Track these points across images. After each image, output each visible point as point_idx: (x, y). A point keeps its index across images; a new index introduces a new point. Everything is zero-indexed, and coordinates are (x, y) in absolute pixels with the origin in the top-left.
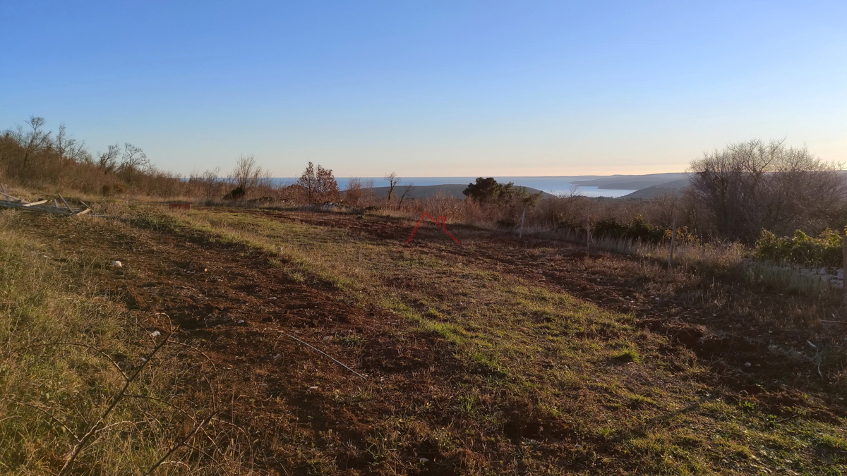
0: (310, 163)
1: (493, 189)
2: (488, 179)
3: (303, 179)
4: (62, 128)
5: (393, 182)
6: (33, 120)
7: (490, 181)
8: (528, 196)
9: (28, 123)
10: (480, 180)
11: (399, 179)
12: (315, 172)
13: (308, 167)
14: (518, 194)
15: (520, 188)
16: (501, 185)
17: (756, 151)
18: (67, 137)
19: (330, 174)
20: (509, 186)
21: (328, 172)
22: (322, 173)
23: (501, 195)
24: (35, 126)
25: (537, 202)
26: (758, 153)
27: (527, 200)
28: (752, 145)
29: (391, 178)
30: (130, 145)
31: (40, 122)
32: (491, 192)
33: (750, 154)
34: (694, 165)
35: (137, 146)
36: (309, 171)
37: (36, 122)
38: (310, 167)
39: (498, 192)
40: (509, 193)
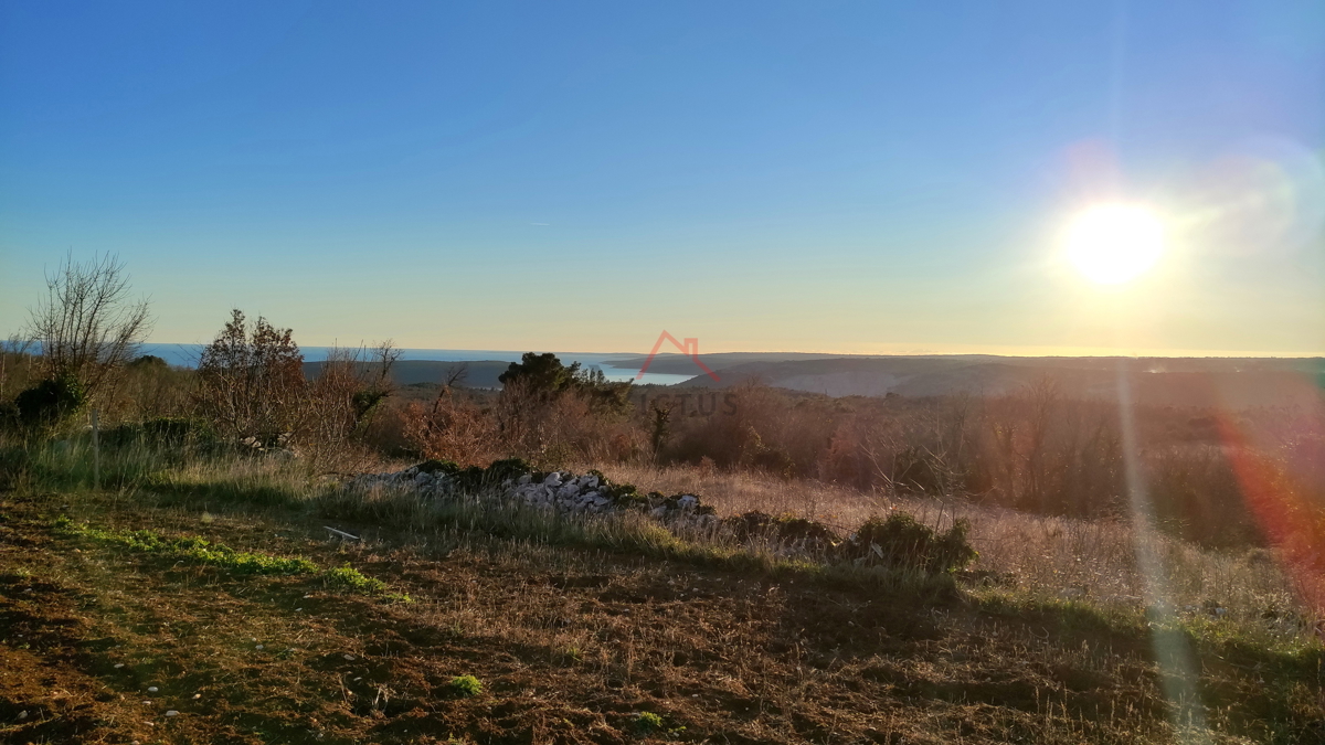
0: (237, 312)
2: (544, 355)
3: (218, 347)
7: (548, 361)
10: (529, 358)
12: (250, 332)
19: (287, 338)
21: (282, 335)
32: (549, 378)
36: (234, 330)
38: (237, 321)
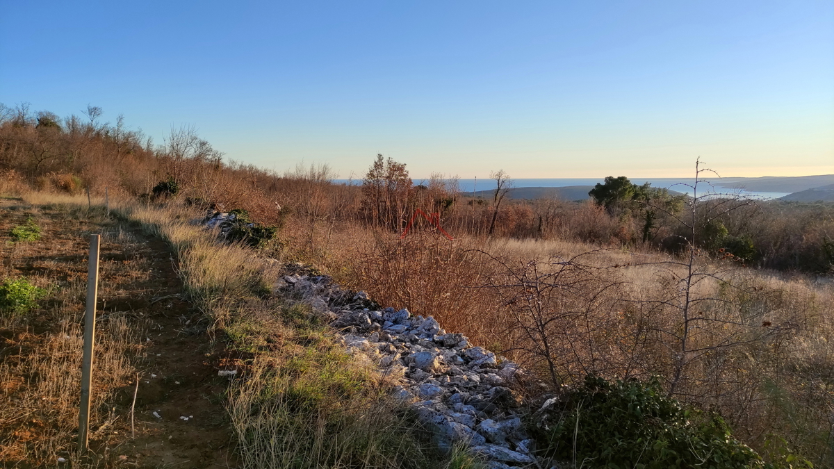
0: (380, 155)
1: (625, 190)
2: (619, 178)
4: (120, 119)
5: (500, 182)
6: (91, 110)
7: (622, 181)
8: (669, 199)
9: (85, 112)
10: (610, 180)
12: (385, 165)
13: (377, 160)
14: (657, 197)
15: (659, 189)
16: (635, 186)
19: (403, 169)
20: (645, 186)
21: (401, 167)
22: (394, 168)
23: (636, 196)
24: (92, 117)
25: (681, 205)
27: (668, 203)
29: (498, 179)
31: (98, 112)
32: (622, 194)
36: (378, 165)
37: (94, 111)
38: (380, 160)
39: (632, 194)
40: (645, 195)
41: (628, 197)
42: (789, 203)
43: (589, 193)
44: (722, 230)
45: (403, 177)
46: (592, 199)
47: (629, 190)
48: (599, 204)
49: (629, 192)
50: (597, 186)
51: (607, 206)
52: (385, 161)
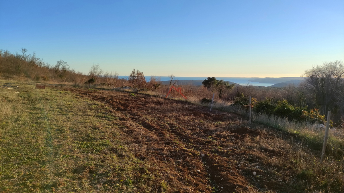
0: (134, 69)
1: (214, 82)
3: (131, 76)
4: (34, 53)
5: (172, 78)
6: (23, 50)
7: (213, 79)
8: (229, 85)
9: (21, 51)
10: (209, 78)
11: (174, 77)
12: (136, 73)
13: (133, 71)
14: (225, 84)
15: (226, 82)
16: (218, 81)
17: (338, 66)
18: (36, 57)
20: (221, 81)
21: (141, 73)
22: (139, 74)
24: (23, 52)
25: (233, 88)
26: (339, 67)
27: (229, 87)
28: (336, 62)
29: (171, 77)
30: (62, 61)
31: (25, 51)
33: (335, 67)
34: (307, 72)
35: (65, 61)
36: (134, 73)
37: (24, 50)
39: (217, 83)
40: (221, 84)
41: (215, 85)
42: (274, 87)
43: (202, 83)
44: (243, 95)
45: (142, 77)
46: (203, 85)
47: (216, 82)
48: (205, 86)
49: (216, 83)
50: (205, 80)
51: (208, 88)
52: (136, 71)
